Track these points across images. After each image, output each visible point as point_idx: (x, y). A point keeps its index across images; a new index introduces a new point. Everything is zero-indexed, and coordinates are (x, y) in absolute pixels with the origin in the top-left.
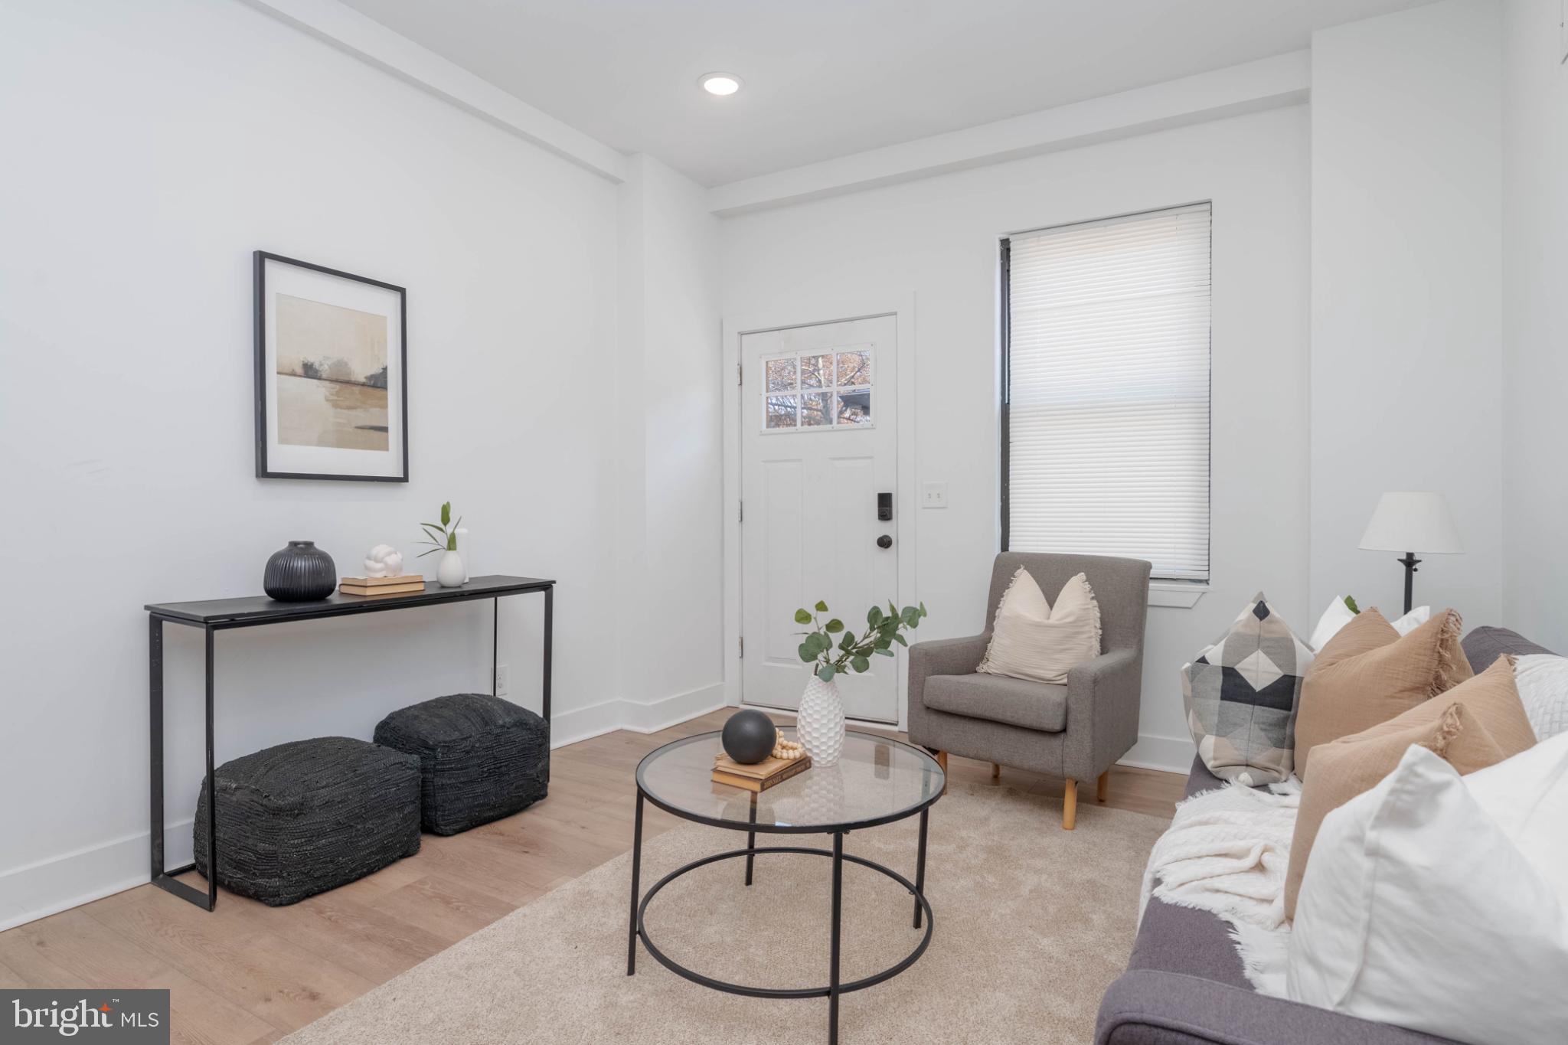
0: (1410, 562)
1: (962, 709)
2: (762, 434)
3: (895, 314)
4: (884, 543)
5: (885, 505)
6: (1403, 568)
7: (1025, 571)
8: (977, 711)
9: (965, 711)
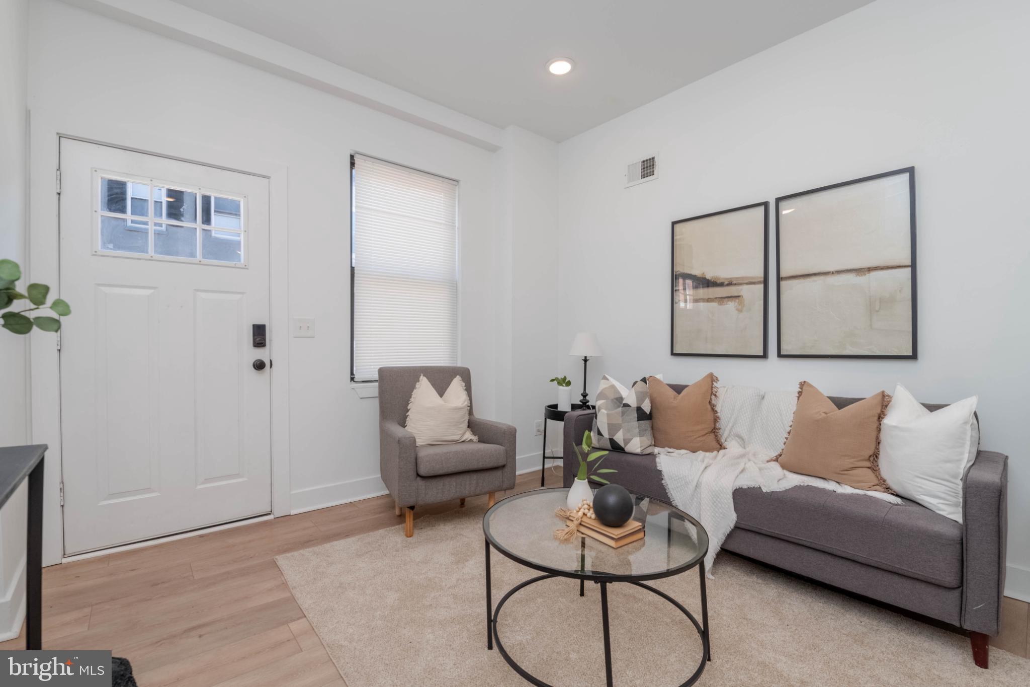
0: (586, 360)
1: (452, 469)
2: (95, 254)
3: (268, 178)
4: (259, 366)
5: (259, 335)
6: (583, 362)
7: (424, 377)
8: (461, 468)
9: (453, 470)
